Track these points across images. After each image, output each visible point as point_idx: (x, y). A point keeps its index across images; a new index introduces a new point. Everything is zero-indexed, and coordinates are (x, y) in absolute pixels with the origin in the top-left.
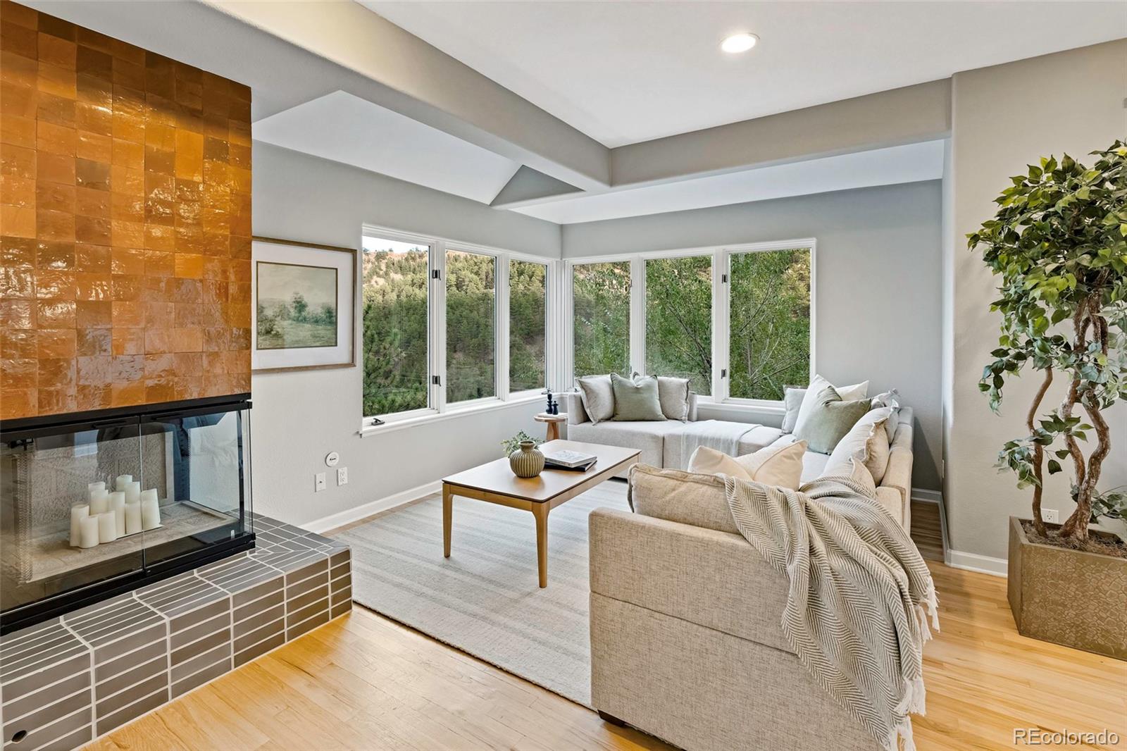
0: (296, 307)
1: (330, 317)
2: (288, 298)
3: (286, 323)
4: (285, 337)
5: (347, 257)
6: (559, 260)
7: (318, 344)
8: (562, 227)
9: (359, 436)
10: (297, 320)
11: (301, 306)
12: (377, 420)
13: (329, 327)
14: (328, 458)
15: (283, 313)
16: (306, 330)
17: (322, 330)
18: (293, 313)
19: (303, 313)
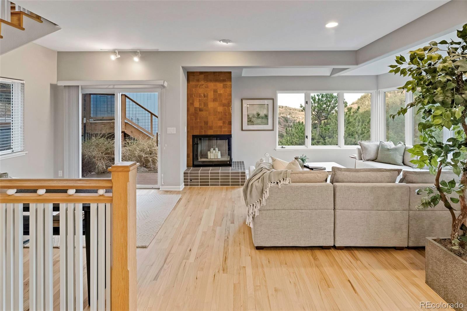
0: (257, 115)
1: (266, 116)
2: (255, 113)
3: (254, 119)
4: (254, 122)
5: (271, 101)
6: (376, 90)
7: (263, 124)
8: (377, 77)
9: (275, 150)
10: (257, 118)
11: (258, 115)
12: (282, 147)
13: (266, 120)
14: (266, 155)
15: (254, 116)
16: (259, 121)
17: (264, 120)
18: (256, 116)
19: (259, 116)
